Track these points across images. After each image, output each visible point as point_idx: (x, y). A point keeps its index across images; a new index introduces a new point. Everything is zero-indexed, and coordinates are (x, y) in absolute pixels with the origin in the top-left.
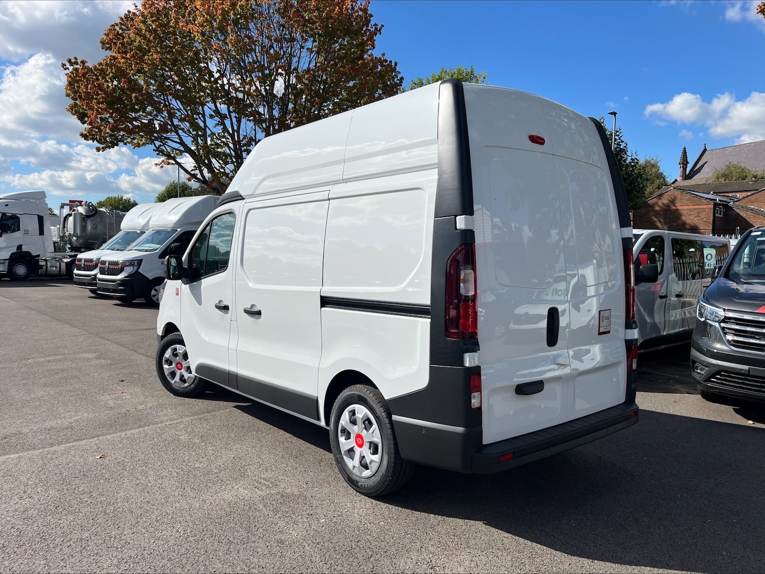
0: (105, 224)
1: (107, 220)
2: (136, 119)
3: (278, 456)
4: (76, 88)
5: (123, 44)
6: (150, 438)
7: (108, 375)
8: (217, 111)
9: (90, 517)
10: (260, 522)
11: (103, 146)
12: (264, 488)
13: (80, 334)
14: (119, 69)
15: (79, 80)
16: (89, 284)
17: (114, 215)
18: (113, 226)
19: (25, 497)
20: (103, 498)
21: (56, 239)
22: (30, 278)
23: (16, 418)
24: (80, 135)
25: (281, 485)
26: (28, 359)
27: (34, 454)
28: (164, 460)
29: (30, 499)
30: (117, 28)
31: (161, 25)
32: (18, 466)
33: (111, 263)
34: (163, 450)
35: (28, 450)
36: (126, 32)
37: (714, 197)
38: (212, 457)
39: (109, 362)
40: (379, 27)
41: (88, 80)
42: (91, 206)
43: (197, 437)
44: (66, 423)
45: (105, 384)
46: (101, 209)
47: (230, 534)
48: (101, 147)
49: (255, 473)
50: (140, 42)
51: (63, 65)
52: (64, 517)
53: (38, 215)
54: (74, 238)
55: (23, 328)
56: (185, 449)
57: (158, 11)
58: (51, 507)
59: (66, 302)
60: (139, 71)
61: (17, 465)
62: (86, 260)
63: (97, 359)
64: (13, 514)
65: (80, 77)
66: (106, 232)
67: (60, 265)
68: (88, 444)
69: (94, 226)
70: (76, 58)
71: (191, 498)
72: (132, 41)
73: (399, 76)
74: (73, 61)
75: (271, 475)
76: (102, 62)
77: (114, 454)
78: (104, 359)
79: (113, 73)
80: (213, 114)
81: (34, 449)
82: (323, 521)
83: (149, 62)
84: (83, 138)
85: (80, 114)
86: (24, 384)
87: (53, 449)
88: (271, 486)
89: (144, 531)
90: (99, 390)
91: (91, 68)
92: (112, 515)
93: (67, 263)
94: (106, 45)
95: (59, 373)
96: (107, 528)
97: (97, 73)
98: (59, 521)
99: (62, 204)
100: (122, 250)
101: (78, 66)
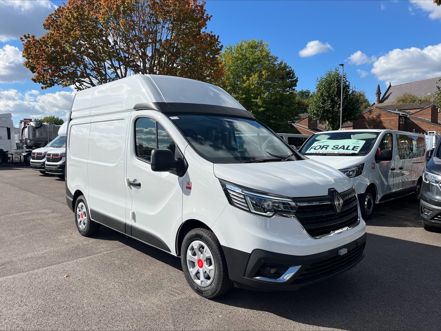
0: (47, 132)
1: (48, 130)
2: (65, 70)
3: (180, 273)
4: (29, 52)
5: (57, 25)
6: (96, 263)
7: (61, 223)
8: (112, 65)
9: (68, 317)
10: (180, 318)
11: (45, 86)
12: (177, 295)
13: (39, 198)
14: (55, 41)
15: (31, 47)
16: (40, 168)
17: (52, 127)
18: (52, 133)
19: (22, 305)
20: (74, 304)
21: (17, 141)
22: (2, 165)
23: (8, 252)
24: (32, 80)
25: (187, 292)
26: (9, 214)
27: (23, 275)
28: (108, 277)
29: (26, 306)
30: (53, 17)
31: (80, 15)
32: (15, 284)
33: (54, 155)
34: (106, 270)
35: (19, 272)
36: (58, 19)
37: (398, 112)
38: (138, 275)
39: (60, 215)
40: (209, 16)
41: (36, 47)
42: (38, 122)
43: (126, 261)
44: (40, 254)
45: (60, 228)
46: (44, 123)
47: (162, 327)
48: (44, 87)
49: (168, 284)
50: (67, 24)
51: (21, 39)
52: (51, 318)
53: (7, 128)
54: (29, 141)
55: (3, 195)
56: (119, 269)
57: (77, 6)
58: (41, 312)
59: (26, 179)
60: (67, 42)
61: (13, 283)
62: (38, 154)
63: (52, 213)
64: (16, 317)
65: (31, 45)
66: (48, 137)
67: (20, 157)
68: (57, 267)
69: (40, 134)
70: (29, 35)
71: (131, 303)
72: (62, 24)
73: (220, 44)
74: (27, 36)
75: (179, 286)
76: (45, 36)
77: (75, 274)
78: (57, 213)
79: (51, 43)
80: (110, 66)
81: (23, 272)
82: (221, 316)
83: (73, 36)
84: (33, 81)
85: (31, 67)
86: (10, 230)
87: (35, 271)
88: (181, 293)
89: (105, 326)
90: (57, 233)
91: (38, 40)
92: (82, 316)
93: (24, 156)
94: (47, 26)
95: (30, 222)
96: (80, 325)
97: (42, 43)
98: (48, 321)
99: (21, 120)
100: (60, 147)
101: (30, 39)
